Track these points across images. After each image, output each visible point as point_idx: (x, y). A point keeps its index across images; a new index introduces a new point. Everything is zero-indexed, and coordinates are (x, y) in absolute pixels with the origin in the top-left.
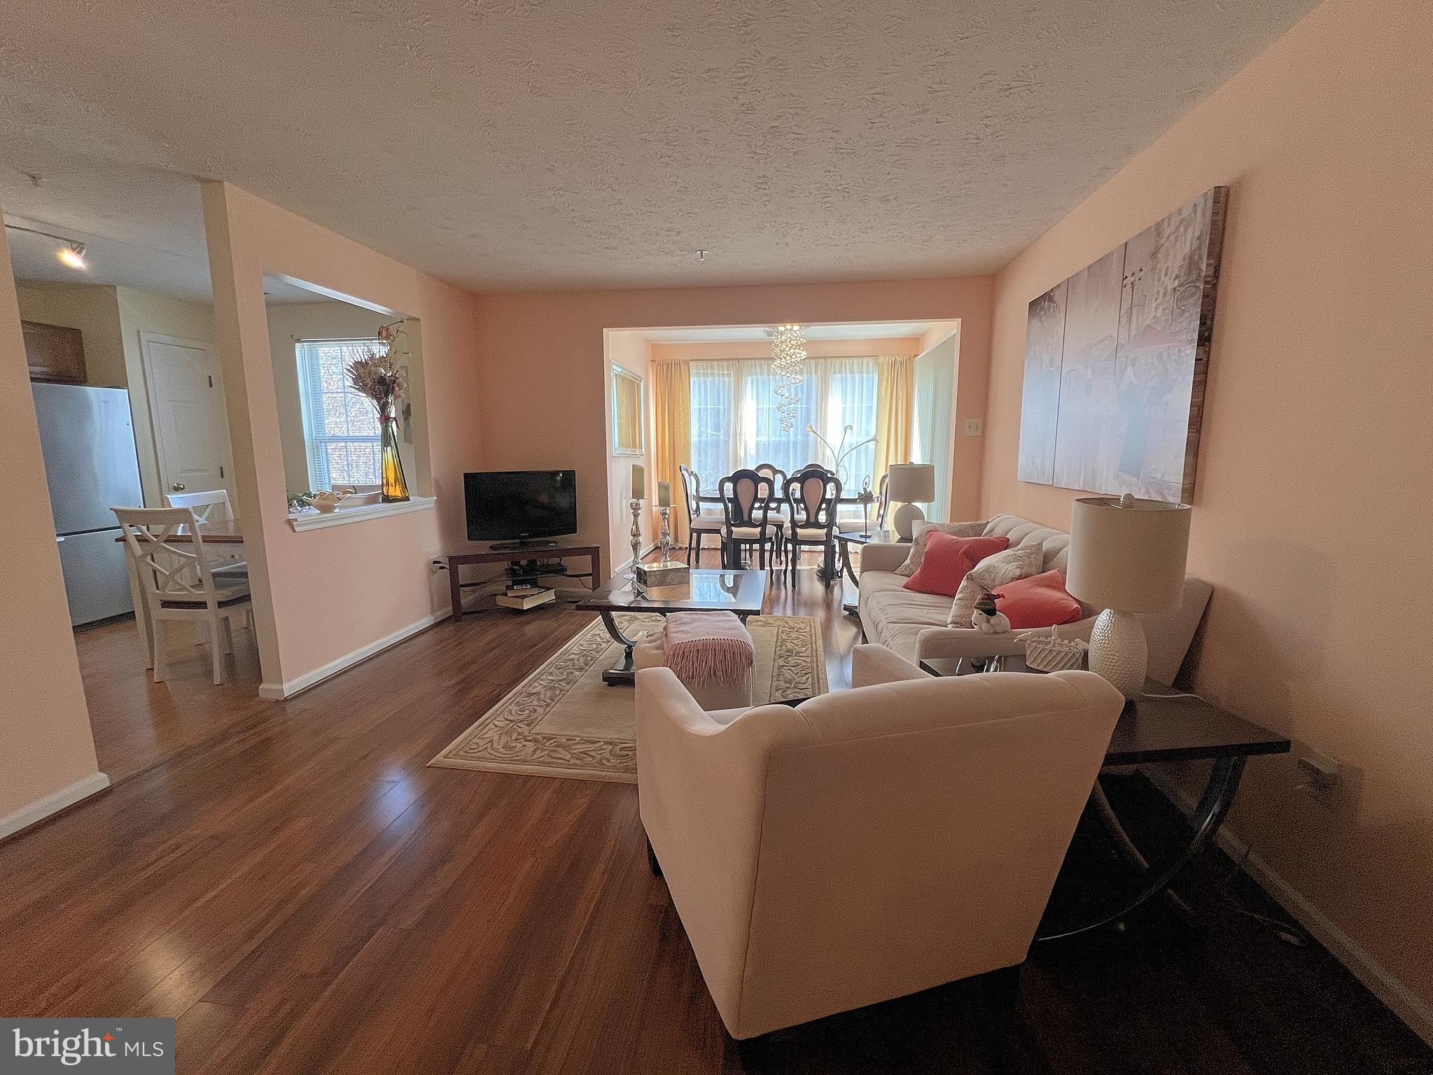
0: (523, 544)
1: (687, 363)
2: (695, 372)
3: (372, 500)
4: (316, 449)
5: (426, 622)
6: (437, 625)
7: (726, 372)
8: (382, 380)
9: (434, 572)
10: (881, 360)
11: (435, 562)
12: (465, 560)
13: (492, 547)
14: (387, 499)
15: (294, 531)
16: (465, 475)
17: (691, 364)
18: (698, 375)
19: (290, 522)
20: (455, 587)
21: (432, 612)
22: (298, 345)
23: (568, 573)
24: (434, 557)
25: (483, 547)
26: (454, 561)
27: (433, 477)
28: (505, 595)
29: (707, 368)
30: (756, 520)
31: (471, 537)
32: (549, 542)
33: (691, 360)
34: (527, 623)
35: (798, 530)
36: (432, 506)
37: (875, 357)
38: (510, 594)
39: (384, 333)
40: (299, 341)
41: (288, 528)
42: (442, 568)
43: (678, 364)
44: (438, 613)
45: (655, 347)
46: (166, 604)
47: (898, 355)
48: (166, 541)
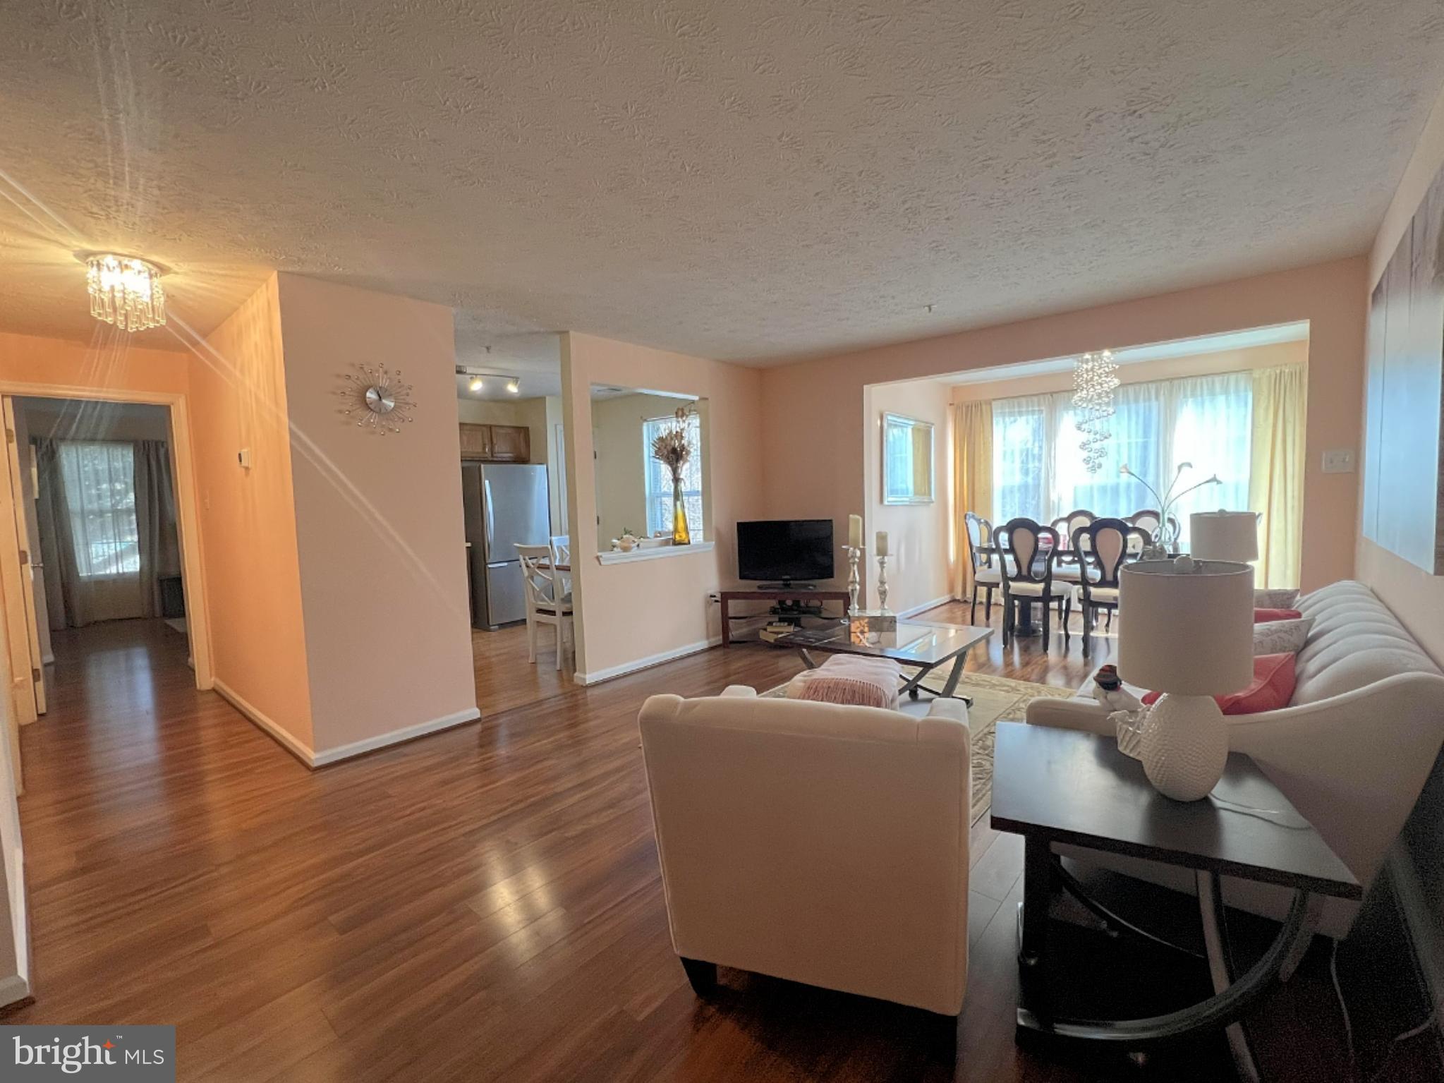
0: (787, 586)
1: (989, 403)
2: (999, 411)
3: (666, 543)
4: (652, 502)
5: (702, 644)
6: (712, 649)
7: (1036, 409)
8: (674, 450)
9: (711, 604)
10: (1256, 374)
11: (711, 596)
12: (734, 596)
13: (759, 587)
14: (676, 543)
15: (600, 564)
16: (738, 524)
17: (994, 403)
18: (1003, 415)
19: (598, 558)
20: (725, 618)
21: (708, 637)
22: (645, 424)
23: (824, 615)
24: (712, 592)
25: (751, 586)
26: (725, 597)
27: (714, 524)
28: (765, 630)
29: (1014, 406)
30: (1036, 574)
31: (742, 577)
32: (809, 585)
33: (994, 400)
34: (779, 656)
35: (1093, 590)
36: (711, 549)
37: (1248, 370)
38: (770, 629)
39: (680, 413)
40: (645, 420)
41: (597, 563)
42: (716, 601)
43: (978, 405)
44: (713, 640)
45: (955, 389)
46: (540, 611)
47: (1286, 365)
48: (538, 568)
